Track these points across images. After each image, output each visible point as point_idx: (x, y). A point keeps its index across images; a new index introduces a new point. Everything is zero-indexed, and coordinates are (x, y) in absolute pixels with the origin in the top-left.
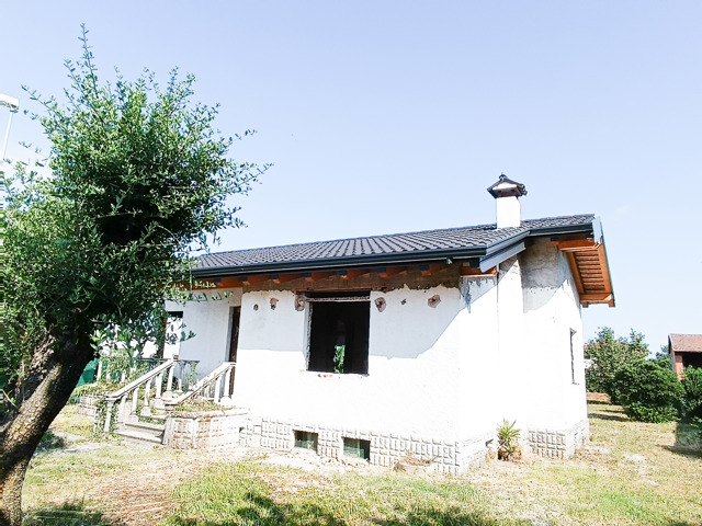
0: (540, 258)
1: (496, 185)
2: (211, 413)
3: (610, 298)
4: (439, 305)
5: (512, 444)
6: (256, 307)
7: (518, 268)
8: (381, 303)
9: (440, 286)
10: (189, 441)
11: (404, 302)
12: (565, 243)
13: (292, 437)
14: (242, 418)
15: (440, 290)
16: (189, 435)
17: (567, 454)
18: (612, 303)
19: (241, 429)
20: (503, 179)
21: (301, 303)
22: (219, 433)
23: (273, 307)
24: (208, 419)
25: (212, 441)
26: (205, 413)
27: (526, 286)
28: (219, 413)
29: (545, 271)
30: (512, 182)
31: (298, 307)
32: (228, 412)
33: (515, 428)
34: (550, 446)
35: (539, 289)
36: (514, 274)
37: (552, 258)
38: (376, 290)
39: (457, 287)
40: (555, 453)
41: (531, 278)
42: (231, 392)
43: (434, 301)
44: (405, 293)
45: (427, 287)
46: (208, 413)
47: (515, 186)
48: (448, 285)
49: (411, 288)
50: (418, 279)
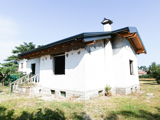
0: (118, 40)
1: (103, 21)
2: (30, 86)
3: (144, 51)
4: (80, 54)
5: (109, 91)
6: (43, 60)
7: (110, 43)
8: (67, 55)
9: (80, 48)
10: (23, 93)
11: (72, 54)
12: (124, 35)
13: (50, 92)
14: (40, 87)
15: (81, 50)
16: (23, 92)
17: (126, 94)
18: (145, 53)
19: (40, 90)
20: (105, 19)
21: (51, 57)
22: (33, 91)
23: (46, 59)
24: (29, 88)
25: (30, 93)
26: (28, 86)
27: (114, 49)
28: (32, 86)
29: (119, 44)
30: (107, 20)
31: (51, 59)
32: (35, 86)
33: (110, 87)
34: (122, 92)
35: (117, 49)
36: (109, 45)
37: (121, 40)
38: (66, 52)
39: (84, 48)
40: (123, 94)
41: (115, 46)
42: (39, 81)
43: (79, 53)
44: (72, 51)
45: (77, 49)
46: (29, 86)
47: (108, 21)
48: (82, 48)
49: (74, 50)
50: (75, 47)
